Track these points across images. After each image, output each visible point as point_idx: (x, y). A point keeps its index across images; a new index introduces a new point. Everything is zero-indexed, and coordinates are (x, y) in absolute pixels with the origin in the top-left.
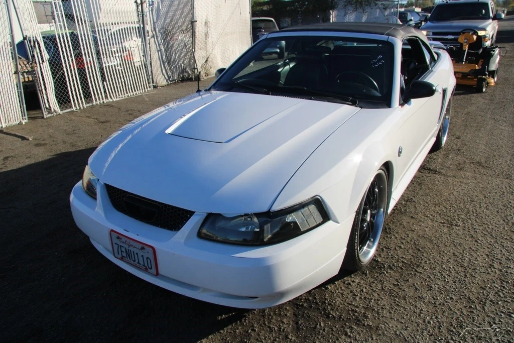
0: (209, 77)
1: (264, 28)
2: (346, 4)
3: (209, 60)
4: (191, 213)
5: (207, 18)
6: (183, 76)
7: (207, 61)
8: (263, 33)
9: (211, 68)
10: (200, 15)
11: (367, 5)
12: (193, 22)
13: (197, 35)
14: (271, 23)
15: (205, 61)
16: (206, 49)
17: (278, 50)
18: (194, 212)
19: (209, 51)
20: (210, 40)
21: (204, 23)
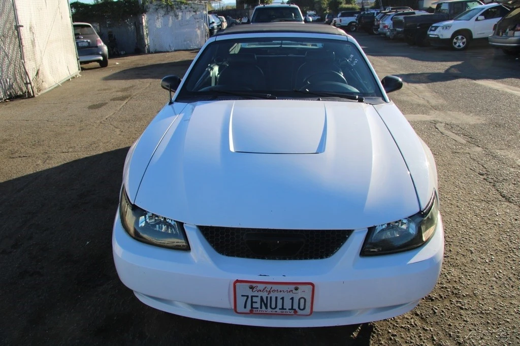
0: (42, 92)
1: (82, 35)
2: (157, 7)
3: (40, 72)
4: (349, 232)
5: (31, 23)
6: (10, 93)
7: (37, 73)
8: (82, 40)
9: (43, 82)
10: (25, 17)
11: (177, 9)
12: (18, 27)
13: (24, 42)
14: (89, 28)
15: (35, 74)
16: (35, 61)
17: (101, 58)
18: (353, 230)
19: (39, 62)
20: (37, 48)
21: (28, 28)
